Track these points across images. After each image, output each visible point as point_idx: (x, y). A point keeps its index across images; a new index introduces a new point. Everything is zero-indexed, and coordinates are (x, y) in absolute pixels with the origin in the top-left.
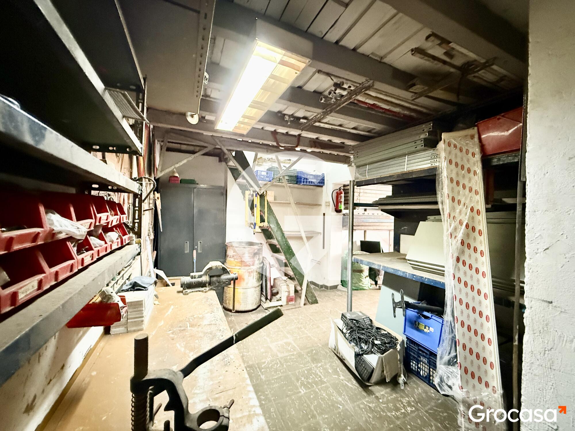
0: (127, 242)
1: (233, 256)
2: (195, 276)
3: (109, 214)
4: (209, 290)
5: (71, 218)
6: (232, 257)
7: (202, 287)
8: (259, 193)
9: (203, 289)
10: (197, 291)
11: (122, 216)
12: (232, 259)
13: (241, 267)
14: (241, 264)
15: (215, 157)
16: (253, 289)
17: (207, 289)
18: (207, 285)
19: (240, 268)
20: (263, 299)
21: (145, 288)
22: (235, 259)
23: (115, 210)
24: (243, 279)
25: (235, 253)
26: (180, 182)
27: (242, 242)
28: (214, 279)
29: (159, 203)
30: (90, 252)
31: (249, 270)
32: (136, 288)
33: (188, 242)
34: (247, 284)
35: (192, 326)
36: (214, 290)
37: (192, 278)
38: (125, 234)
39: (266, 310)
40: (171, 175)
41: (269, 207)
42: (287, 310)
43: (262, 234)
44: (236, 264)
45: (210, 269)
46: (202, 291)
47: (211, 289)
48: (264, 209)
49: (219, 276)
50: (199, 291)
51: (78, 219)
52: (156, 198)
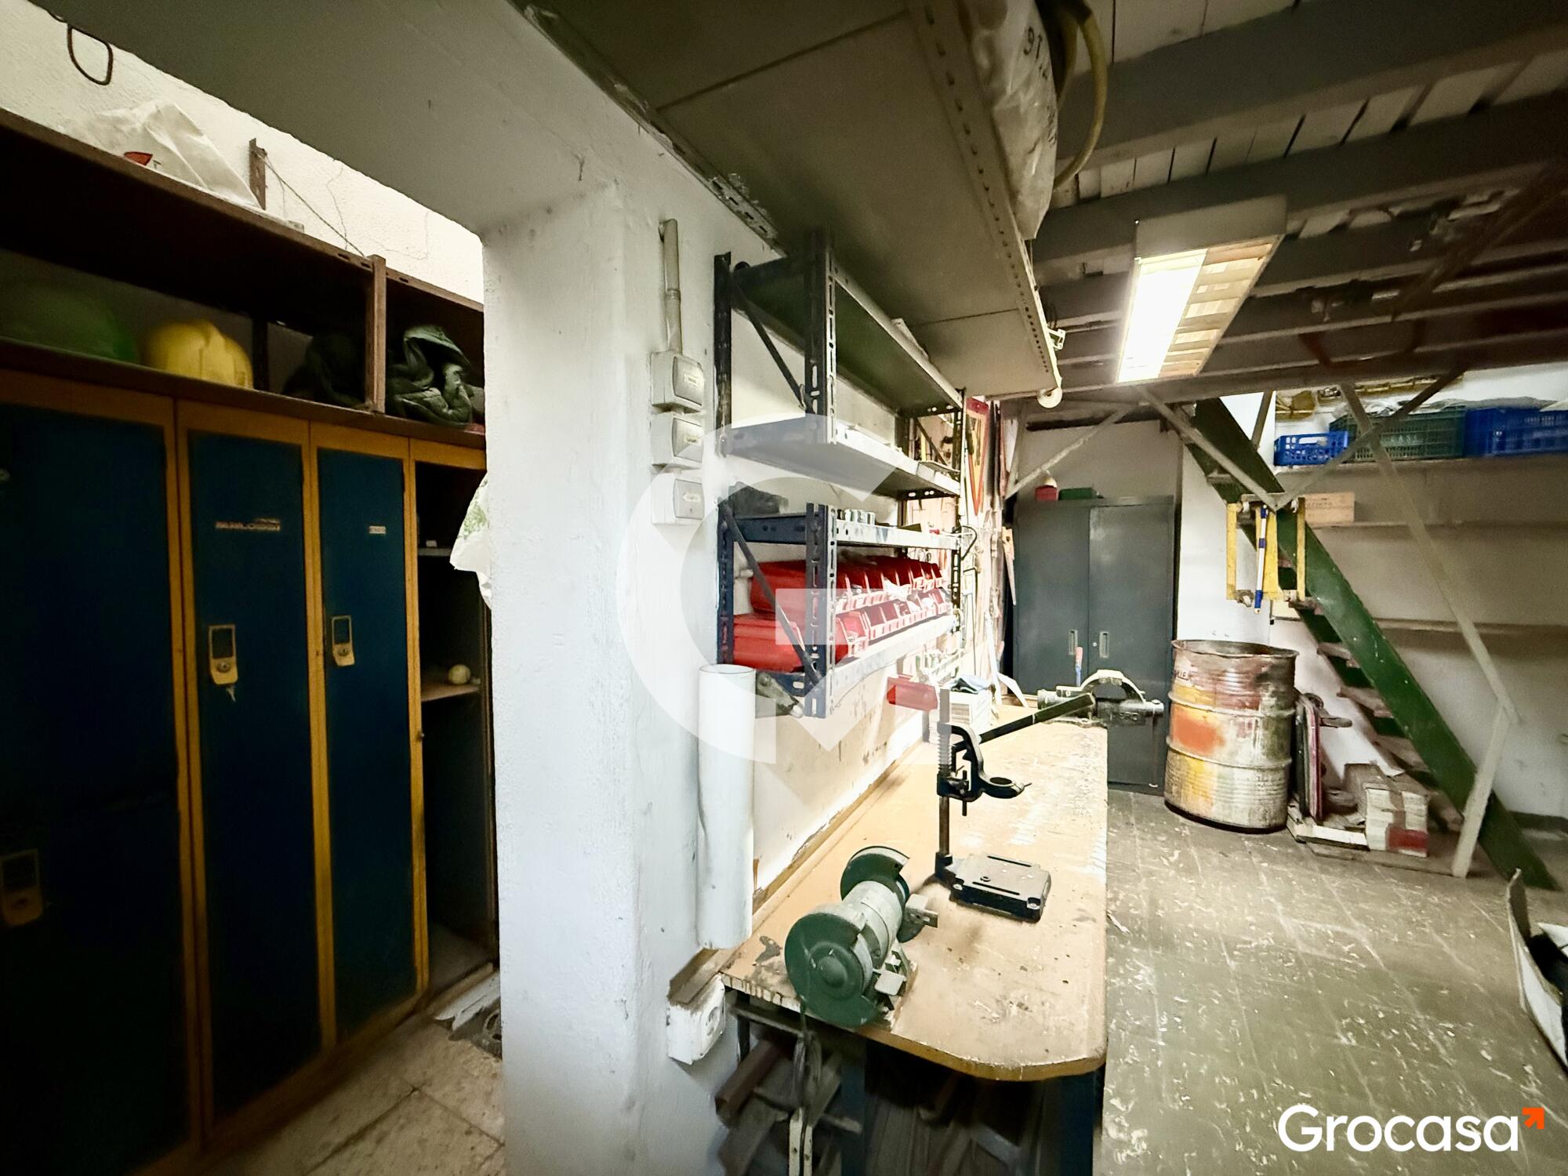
0: (943, 611)
1: (1190, 676)
2: (1065, 692)
3: (923, 578)
4: (1093, 725)
5: (895, 583)
6: (1186, 677)
7: (1080, 717)
8: (1272, 506)
9: (1080, 720)
10: (1068, 722)
11: (938, 579)
12: (1188, 684)
13: (1214, 705)
14: (1215, 699)
15: (1147, 422)
16: (1252, 775)
17: (1090, 722)
18: (1090, 714)
19: (1211, 708)
20: (1295, 812)
21: (974, 690)
22: (1195, 684)
23: (930, 573)
24: (1222, 742)
25: (1195, 669)
26: (1060, 498)
27: (1229, 644)
28: (1106, 705)
29: (1009, 548)
30: (909, 616)
31: (1241, 720)
32: (962, 688)
33: (1076, 632)
34: (1233, 754)
35: (1040, 762)
36: (1105, 728)
37: (1059, 694)
38: (941, 601)
39: (1300, 845)
40: (1039, 485)
41: (1312, 543)
42: (1384, 865)
43: (1302, 626)
44: (1198, 696)
45: (1096, 682)
46: (1079, 724)
47: (1098, 725)
48: (1295, 550)
49: (1118, 701)
50: (1073, 723)
51: (901, 584)
52: (1004, 539)
